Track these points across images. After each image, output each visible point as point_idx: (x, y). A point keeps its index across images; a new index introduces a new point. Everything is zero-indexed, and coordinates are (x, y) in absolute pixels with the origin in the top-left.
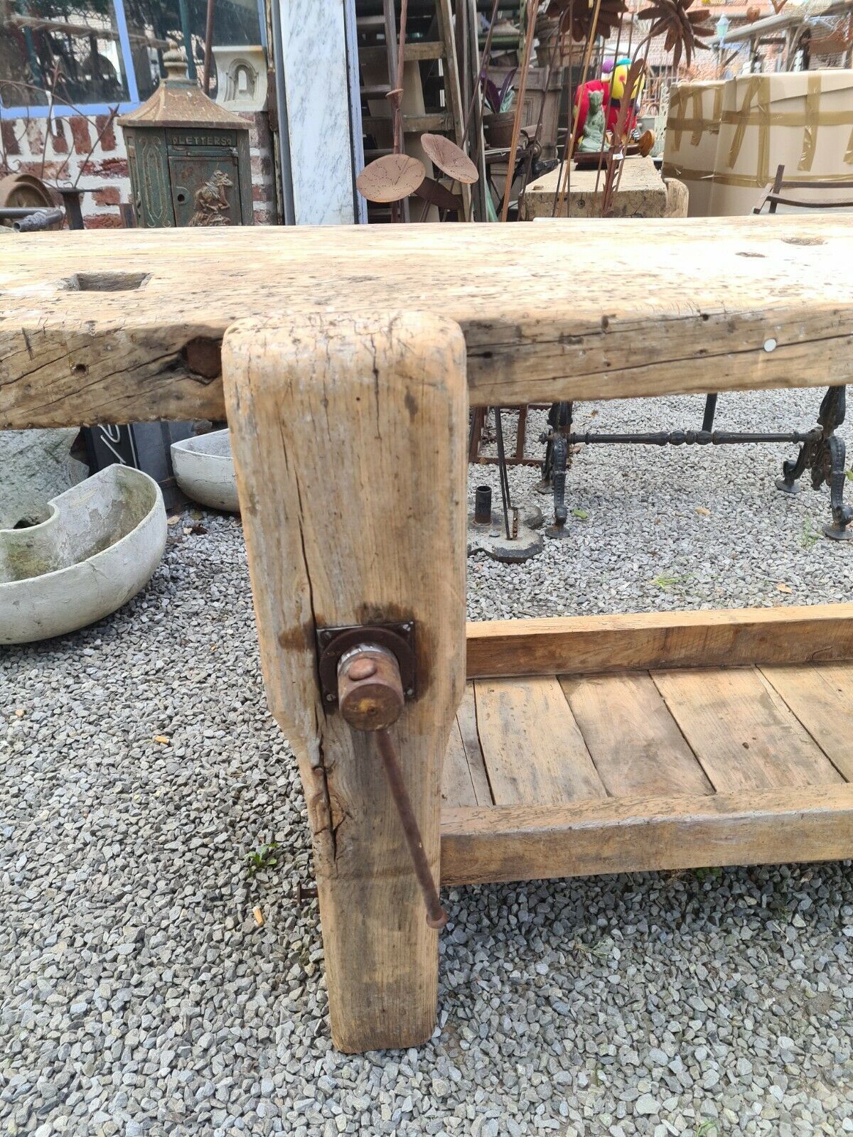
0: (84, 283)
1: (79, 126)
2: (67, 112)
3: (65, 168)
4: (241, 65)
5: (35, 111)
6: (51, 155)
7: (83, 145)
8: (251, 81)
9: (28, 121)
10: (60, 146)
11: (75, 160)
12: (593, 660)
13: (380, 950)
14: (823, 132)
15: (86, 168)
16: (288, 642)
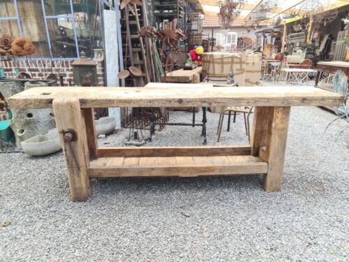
0: (44, 94)
1: (67, 63)
2: (64, 60)
3: (63, 70)
4: (99, 52)
5: (59, 59)
6: (61, 67)
7: (67, 66)
8: (101, 55)
9: (57, 61)
10: (63, 66)
11: (65, 69)
12: (130, 154)
13: (76, 181)
14: (225, 66)
15: (68, 70)
16: (60, 133)
